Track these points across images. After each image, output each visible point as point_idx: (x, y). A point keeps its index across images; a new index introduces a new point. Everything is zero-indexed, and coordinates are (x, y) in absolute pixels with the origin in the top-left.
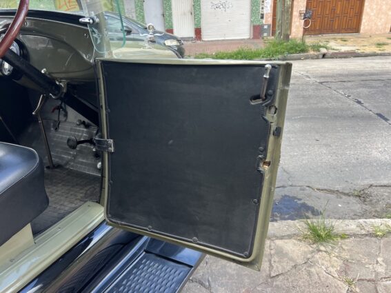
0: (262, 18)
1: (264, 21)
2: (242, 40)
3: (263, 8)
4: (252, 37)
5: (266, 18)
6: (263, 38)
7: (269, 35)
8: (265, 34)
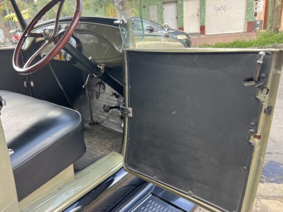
0: (256, 15)
1: (257, 18)
2: (237, 33)
3: (256, 8)
4: (246, 31)
5: (259, 16)
6: (256, 32)
7: (261, 29)
8: (258, 28)
